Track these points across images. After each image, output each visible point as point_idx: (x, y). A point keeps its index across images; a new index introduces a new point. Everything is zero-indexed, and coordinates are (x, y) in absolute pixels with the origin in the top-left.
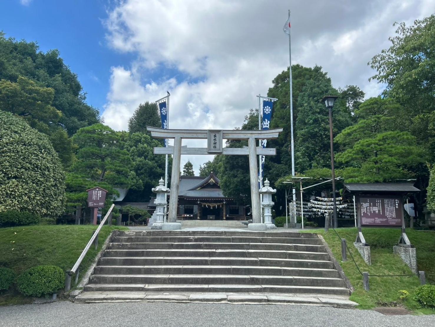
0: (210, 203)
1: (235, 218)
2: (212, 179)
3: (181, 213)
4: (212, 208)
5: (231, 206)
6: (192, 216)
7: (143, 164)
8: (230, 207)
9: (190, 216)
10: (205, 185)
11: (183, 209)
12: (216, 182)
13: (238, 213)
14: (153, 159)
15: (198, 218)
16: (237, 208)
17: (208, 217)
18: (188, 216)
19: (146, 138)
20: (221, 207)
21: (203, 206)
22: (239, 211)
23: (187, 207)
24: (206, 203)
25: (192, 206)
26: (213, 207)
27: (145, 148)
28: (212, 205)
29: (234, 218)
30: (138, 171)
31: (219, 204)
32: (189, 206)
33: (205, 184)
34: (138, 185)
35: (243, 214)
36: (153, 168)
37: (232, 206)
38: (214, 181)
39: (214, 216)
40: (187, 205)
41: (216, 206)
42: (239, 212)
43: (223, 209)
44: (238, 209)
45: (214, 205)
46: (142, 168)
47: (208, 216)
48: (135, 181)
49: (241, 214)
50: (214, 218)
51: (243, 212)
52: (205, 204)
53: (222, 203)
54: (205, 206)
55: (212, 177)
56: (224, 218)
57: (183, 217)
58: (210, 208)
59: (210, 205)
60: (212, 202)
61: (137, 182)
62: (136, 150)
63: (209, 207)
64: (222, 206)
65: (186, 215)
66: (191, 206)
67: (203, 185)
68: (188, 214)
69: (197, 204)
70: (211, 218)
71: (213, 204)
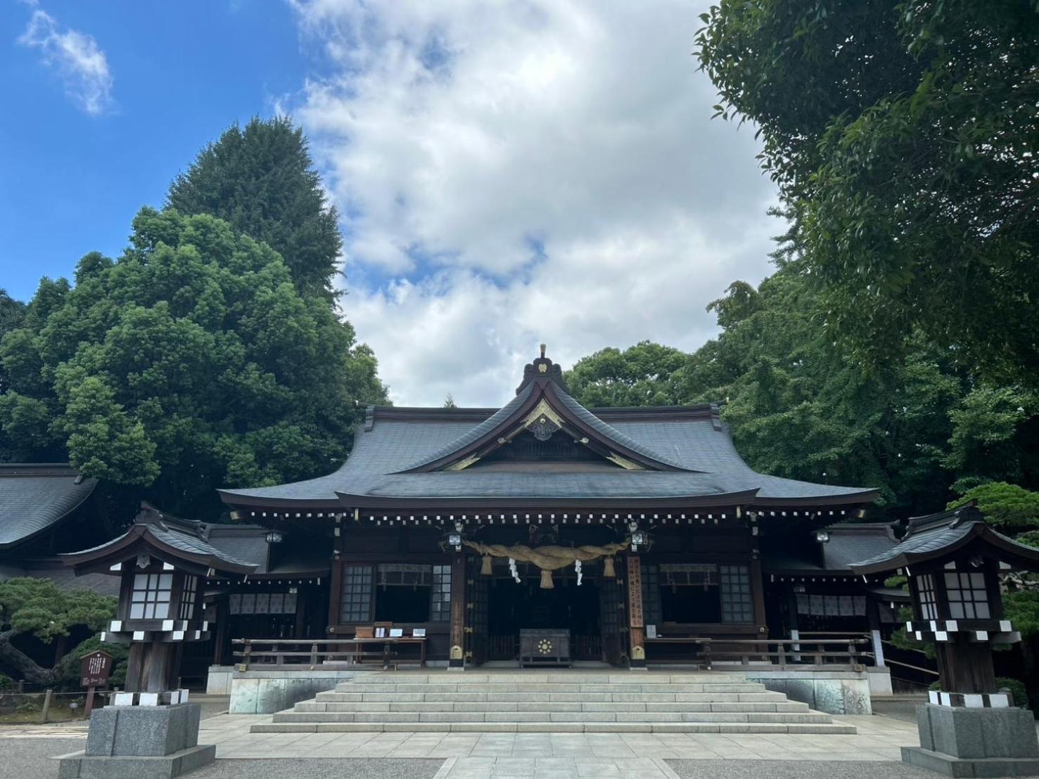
0: (533, 546)
1: (707, 651)
2: (543, 408)
3: (355, 618)
4: (546, 582)
5: (666, 568)
6: (419, 633)
7: (157, 341)
8: (662, 576)
9: (408, 633)
10: (502, 441)
11: (368, 589)
12: (568, 423)
13: (715, 615)
14: (230, 323)
15: (457, 652)
16: (707, 583)
17: (524, 644)
18: (396, 633)
19: (204, 227)
20: (609, 571)
21: (487, 568)
22: (725, 598)
23: (394, 576)
24: (509, 544)
25: (425, 568)
26: (555, 574)
27: (185, 260)
28: (547, 562)
29: (700, 647)
30: (130, 375)
31: (597, 552)
32: (403, 568)
33: (503, 434)
34: (120, 450)
35: (748, 617)
36: (224, 367)
37: (677, 568)
38: (555, 419)
39: (565, 634)
40: (392, 568)
41: (578, 569)
42: (726, 608)
43: (625, 589)
44: (715, 593)
45: (565, 563)
46: (152, 357)
47: (526, 635)
48: (99, 427)
49: (737, 618)
50: (565, 651)
51: (747, 608)
52: (501, 551)
53: (616, 548)
54: (501, 567)
55: (542, 395)
56: (639, 653)
57: (366, 646)
58: (538, 581)
59: (538, 561)
60: (546, 542)
61: (112, 437)
62: (134, 277)
63: (532, 573)
64: (617, 566)
65: (380, 633)
66: (414, 568)
67: (495, 440)
68: (396, 620)
69: (447, 556)
70: (545, 647)
71: (555, 551)
